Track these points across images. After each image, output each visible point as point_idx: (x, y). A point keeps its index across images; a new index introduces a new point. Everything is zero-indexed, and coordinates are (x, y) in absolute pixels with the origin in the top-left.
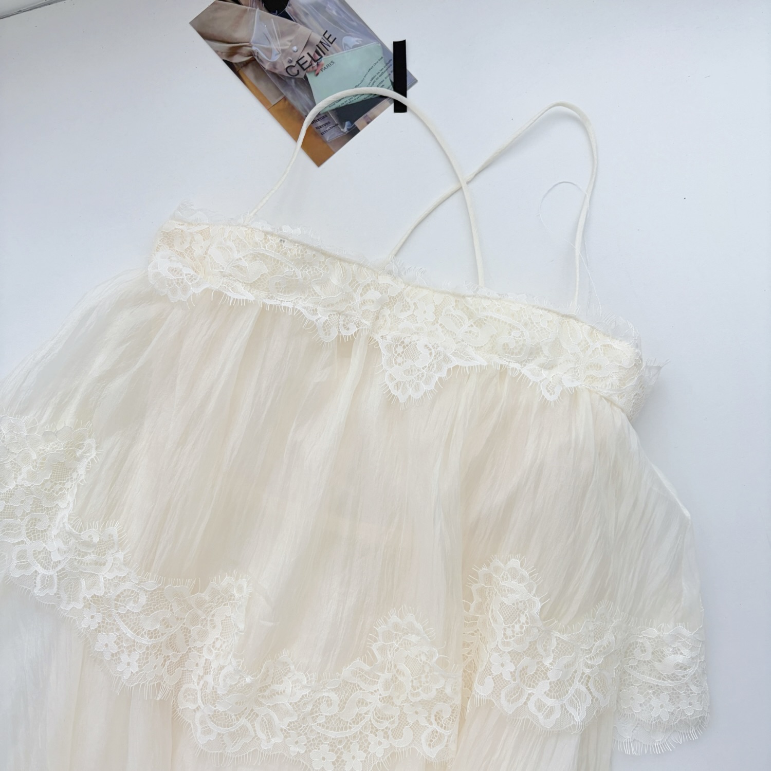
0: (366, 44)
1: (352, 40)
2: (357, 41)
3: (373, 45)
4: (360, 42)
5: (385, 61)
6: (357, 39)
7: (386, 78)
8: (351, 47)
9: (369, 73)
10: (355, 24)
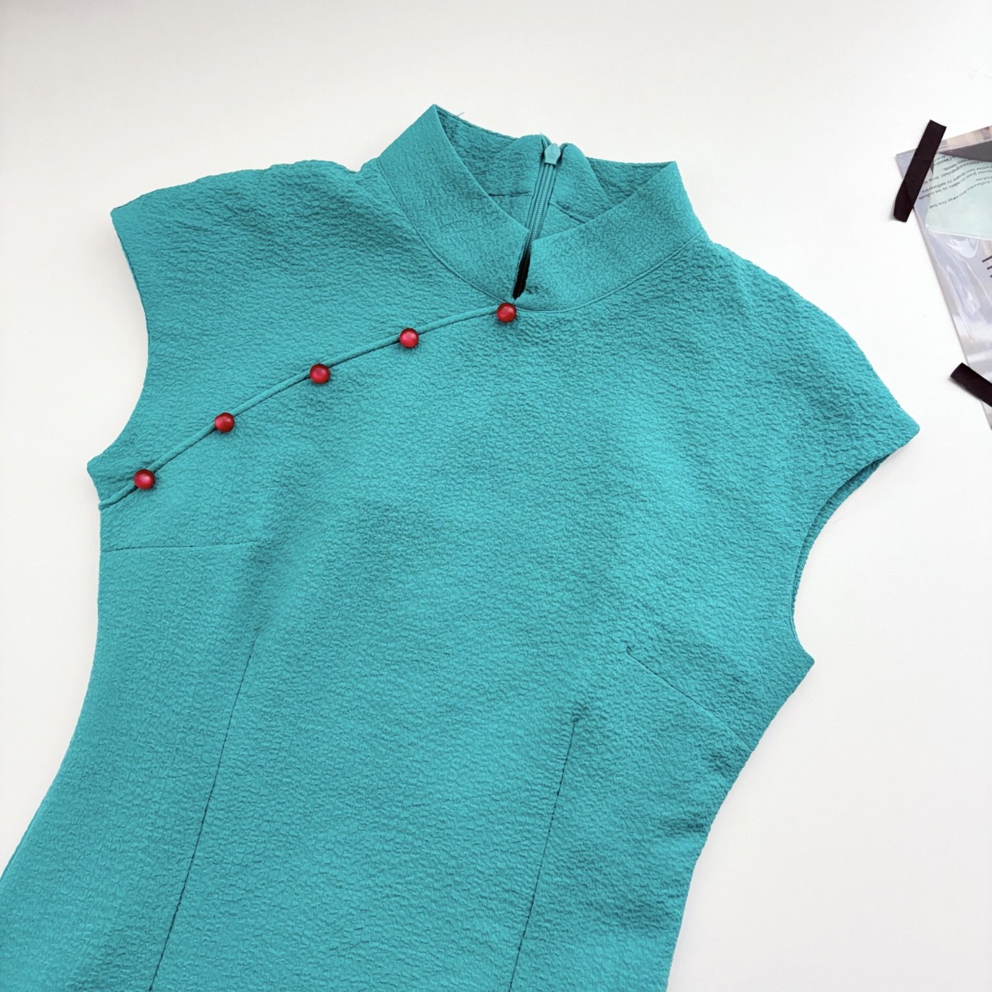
0: (945, 235)
1: (961, 249)
2: (955, 244)
3: (935, 230)
4: (951, 241)
5: (929, 201)
6: (954, 248)
7: (938, 178)
8: (967, 240)
9: (958, 194)
10: (949, 269)
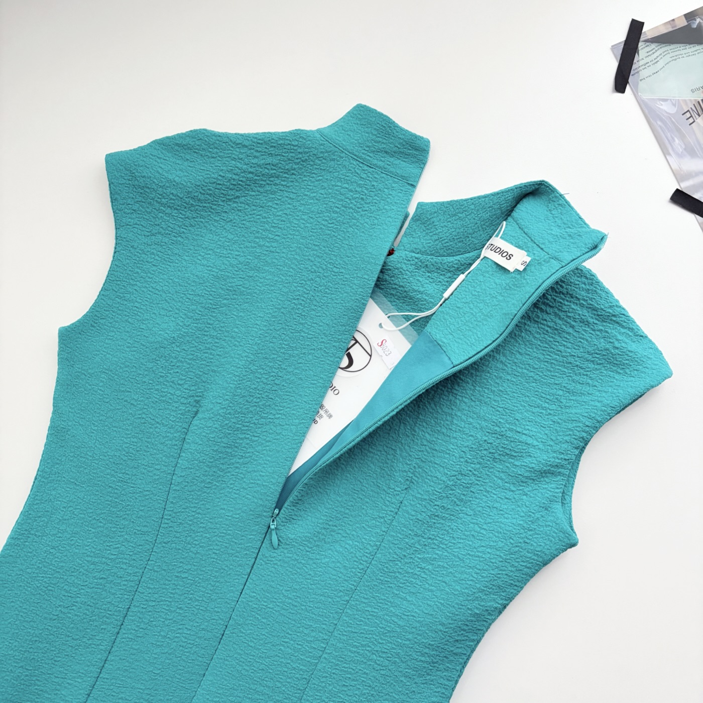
0: (653, 99)
1: (666, 107)
2: (662, 105)
3: (645, 96)
4: (658, 103)
5: (639, 76)
6: (661, 107)
7: (643, 59)
8: (669, 101)
9: (659, 69)
10: (659, 123)
